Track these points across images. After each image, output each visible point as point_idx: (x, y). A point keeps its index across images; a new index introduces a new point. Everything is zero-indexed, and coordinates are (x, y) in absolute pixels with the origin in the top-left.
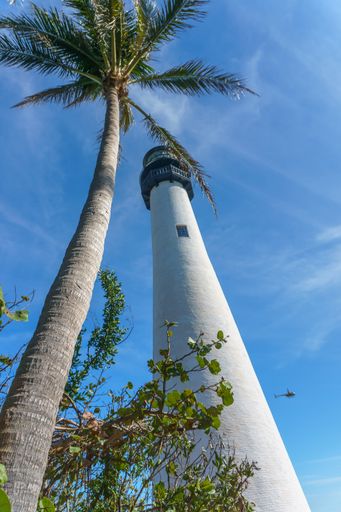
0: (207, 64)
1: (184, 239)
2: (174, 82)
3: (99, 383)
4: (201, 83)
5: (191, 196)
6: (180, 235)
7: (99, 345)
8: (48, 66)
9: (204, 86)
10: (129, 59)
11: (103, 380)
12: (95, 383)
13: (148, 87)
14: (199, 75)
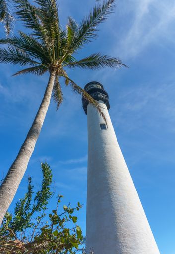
0: (102, 54)
1: (104, 131)
2: (85, 64)
3: (42, 216)
4: (100, 63)
5: (108, 107)
6: (102, 129)
7: (39, 200)
8: (25, 61)
9: (101, 64)
10: (63, 55)
11: (44, 215)
12: (40, 216)
13: (72, 67)
14: (98, 59)
